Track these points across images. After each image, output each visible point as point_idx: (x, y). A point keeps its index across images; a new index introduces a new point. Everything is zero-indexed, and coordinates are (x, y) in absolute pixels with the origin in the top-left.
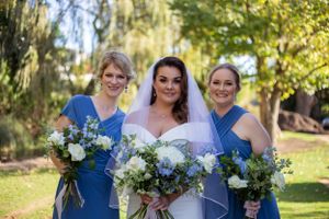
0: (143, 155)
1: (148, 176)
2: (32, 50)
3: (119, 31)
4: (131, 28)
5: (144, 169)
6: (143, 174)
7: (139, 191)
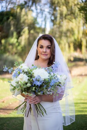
0: (26, 73)
1: (29, 85)
2: (26, 29)
3: (61, 20)
4: (66, 19)
5: (27, 81)
6: (26, 84)
7: (24, 93)
